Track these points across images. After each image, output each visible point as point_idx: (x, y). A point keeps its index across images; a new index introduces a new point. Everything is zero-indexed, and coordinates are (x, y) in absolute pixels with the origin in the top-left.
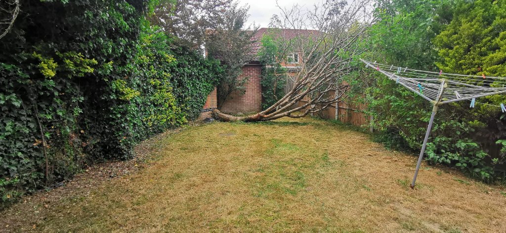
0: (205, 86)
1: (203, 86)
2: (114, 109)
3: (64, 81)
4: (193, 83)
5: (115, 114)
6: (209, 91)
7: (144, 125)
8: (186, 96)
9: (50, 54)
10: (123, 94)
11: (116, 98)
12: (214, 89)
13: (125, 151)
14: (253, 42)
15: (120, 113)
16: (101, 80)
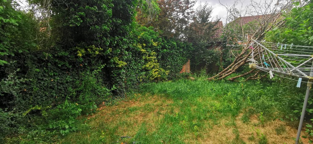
0: (181, 59)
1: (179, 59)
2: (114, 72)
3: (89, 59)
4: (172, 58)
5: (114, 74)
6: (184, 63)
7: (138, 81)
8: (167, 65)
9: (82, 47)
10: (118, 64)
11: (114, 66)
12: (188, 61)
13: (119, 94)
14: (216, 29)
15: (116, 74)
16: (107, 58)
